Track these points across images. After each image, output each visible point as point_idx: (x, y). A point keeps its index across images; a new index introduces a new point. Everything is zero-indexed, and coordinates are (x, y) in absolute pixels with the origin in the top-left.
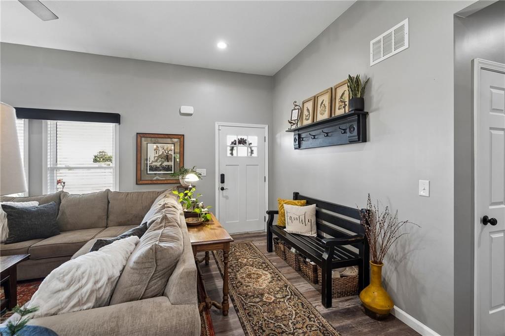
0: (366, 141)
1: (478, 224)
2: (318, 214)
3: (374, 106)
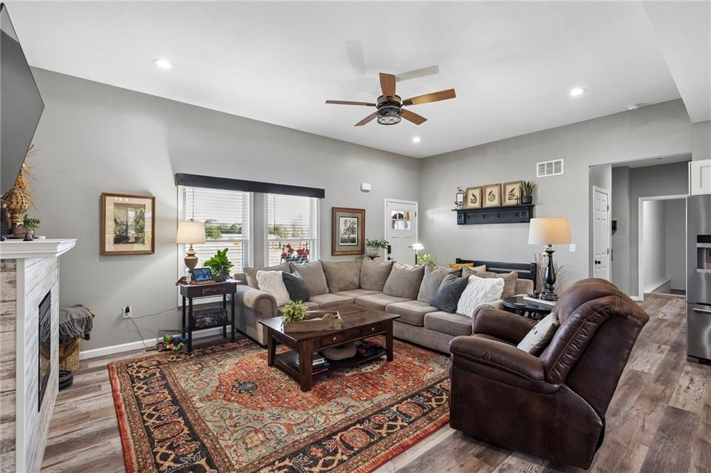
1: (594, 264)
3: (539, 201)
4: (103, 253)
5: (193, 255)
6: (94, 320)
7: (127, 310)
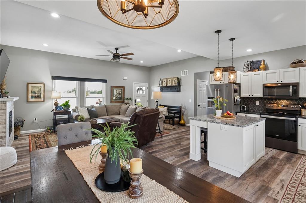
0: (180, 91)
1: (197, 106)
2: (168, 109)
3: (182, 84)
4: (28, 101)
5: (57, 102)
6: (25, 122)
7: (35, 119)
